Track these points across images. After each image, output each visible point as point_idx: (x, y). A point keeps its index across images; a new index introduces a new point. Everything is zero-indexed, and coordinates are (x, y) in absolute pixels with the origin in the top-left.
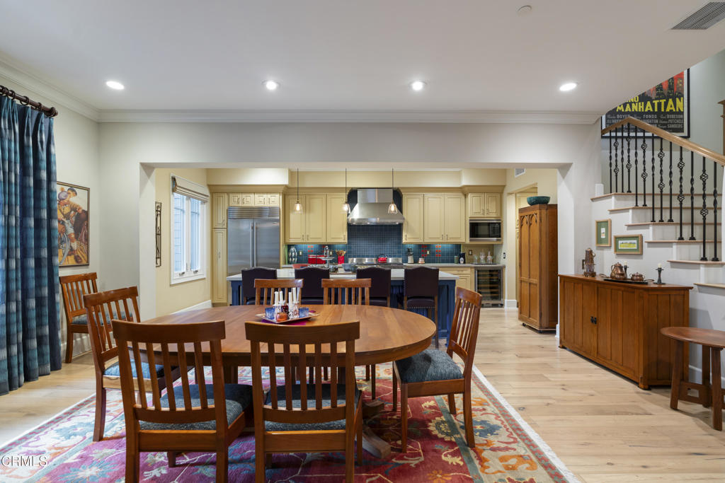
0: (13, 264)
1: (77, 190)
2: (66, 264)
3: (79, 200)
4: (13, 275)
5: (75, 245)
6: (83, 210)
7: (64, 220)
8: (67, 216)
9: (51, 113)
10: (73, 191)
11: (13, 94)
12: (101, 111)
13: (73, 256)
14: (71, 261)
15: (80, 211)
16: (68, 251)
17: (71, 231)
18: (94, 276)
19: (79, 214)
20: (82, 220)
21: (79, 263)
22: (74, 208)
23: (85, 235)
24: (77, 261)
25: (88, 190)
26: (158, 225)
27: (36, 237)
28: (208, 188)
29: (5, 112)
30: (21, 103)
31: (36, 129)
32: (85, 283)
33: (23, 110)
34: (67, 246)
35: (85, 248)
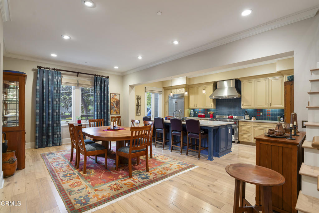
0: (98, 113)
1: (117, 95)
3: (117, 97)
4: (98, 115)
5: (116, 109)
8: (114, 102)
9: (108, 77)
11: (99, 76)
12: (122, 73)
14: (115, 113)
16: (114, 110)
17: (115, 105)
18: (120, 117)
19: (117, 101)
20: (118, 103)
21: (117, 114)
22: (116, 99)
23: (119, 106)
24: (117, 113)
25: (120, 94)
26: (140, 103)
27: (104, 107)
28: (163, 88)
29: (98, 80)
30: (101, 77)
31: (104, 82)
32: (118, 118)
33: (102, 79)
34: (114, 109)
35: (119, 110)
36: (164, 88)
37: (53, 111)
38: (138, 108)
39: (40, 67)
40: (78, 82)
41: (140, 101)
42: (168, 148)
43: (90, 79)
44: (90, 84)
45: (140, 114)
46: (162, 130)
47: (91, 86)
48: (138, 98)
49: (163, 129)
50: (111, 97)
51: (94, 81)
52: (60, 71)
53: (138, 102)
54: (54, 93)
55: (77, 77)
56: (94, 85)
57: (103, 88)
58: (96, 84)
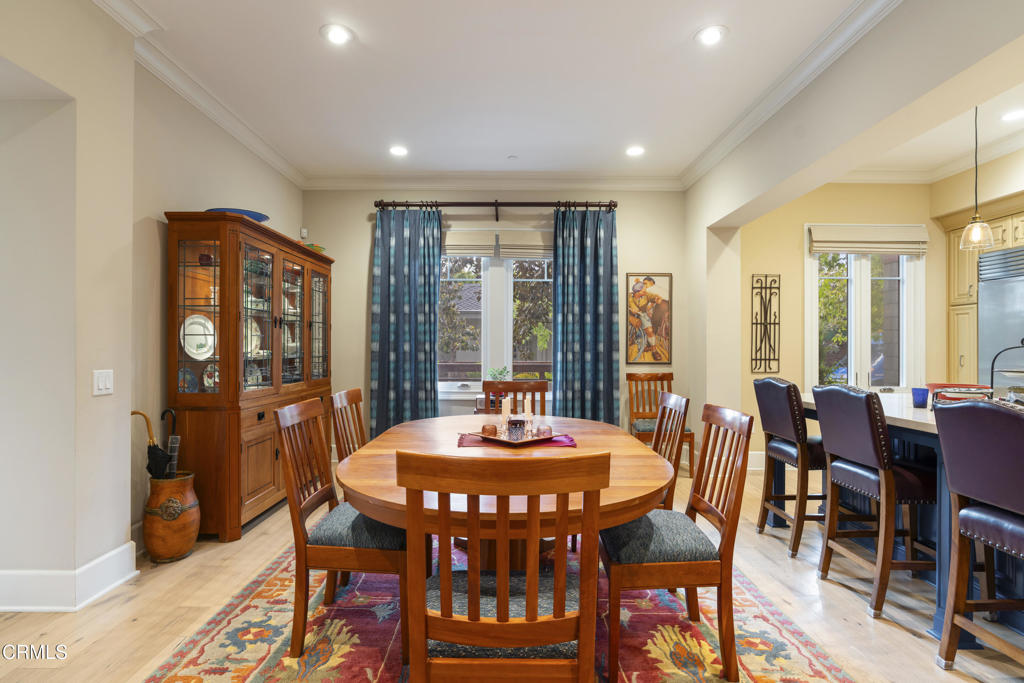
0: (570, 356)
1: (655, 279)
2: (642, 361)
4: (571, 366)
5: (653, 340)
6: (664, 301)
7: (640, 313)
8: (643, 309)
9: (612, 206)
10: (650, 280)
11: (575, 205)
13: (650, 353)
14: (648, 357)
15: (660, 301)
16: (644, 346)
17: (648, 324)
18: (669, 377)
19: (658, 305)
20: (662, 313)
21: (657, 360)
22: (652, 299)
23: (666, 328)
24: (655, 358)
25: (670, 276)
26: (774, 308)
27: (596, 332)
28: (934, 226)
29: (567, 223)
30: (584, 209)
31: (597, 229)
32: (659, 383)
33: (584, 215)
34: (643, 341)
35: (666, 343)
36: (940, 220)
37: (417, 345)
38: (766, 334)
39: (380, 205)
40: (497, 237)
41: (774, 300)
42: (928, 618)
43: (544, 222)
44: (541, 243)
45: (774, 364)
46: (872, 477)
47: (545, 248)
48: (765, 290)
49: (875, 471)
50: (631, 291)
51: (553, 230)
52: (440, 208)
53: (766, 306)
54: (420, 286)
55: (495, 222)
56: (552, 244)
57: (589, 251)
58: (560, 242)
